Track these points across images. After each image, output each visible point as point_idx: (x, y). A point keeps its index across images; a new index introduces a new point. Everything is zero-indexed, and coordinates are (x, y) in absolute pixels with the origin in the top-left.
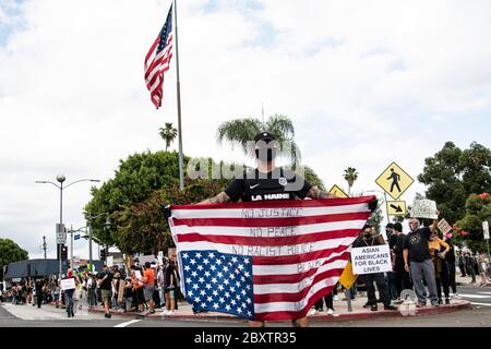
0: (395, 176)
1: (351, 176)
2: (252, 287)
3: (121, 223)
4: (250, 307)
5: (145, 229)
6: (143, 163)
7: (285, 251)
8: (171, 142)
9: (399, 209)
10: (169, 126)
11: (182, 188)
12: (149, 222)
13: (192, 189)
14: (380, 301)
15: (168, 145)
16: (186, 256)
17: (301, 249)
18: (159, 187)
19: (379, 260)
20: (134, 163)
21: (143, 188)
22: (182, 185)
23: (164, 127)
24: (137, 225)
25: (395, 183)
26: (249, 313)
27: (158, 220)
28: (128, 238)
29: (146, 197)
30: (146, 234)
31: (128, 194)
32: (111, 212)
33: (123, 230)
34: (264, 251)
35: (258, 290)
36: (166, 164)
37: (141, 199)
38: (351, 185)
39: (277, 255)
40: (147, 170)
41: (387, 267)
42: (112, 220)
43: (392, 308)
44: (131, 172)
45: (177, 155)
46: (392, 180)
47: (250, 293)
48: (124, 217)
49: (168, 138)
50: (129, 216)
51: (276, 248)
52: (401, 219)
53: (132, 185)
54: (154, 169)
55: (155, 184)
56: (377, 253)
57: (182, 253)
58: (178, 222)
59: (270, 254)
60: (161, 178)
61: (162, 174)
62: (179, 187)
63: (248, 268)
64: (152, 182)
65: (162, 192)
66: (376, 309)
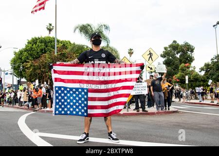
0: (151, 54)
1: (131, 53)
2: (87, 102)
3: (27, 68)
4: (86, 111)
5: (38, 71)
6: (38, 41)
7: (103, 87)
8: (51, 32)
9: (151, 69)
10: (50, 25)
11: (56, 54)
12: (40, 68)
13: (60, 54)
15: (50, 33)
16: (57, 89)
17: (110, 86)
18: (45, 52)
19: (142, 89)
20: (34, 41)
21: (38, 53)
22: (56, 52)
23: (48, 25)
24: (35, 70)
25: (151, 57)
26: (85, 114)
27: (44, 68)
28: (31, 75)
29: (39, 57)
30: (39, 74)
31: (31, 55)
32: (23, 63)
33: (29, 71)
34: (94, 87)
35: (90, 103)
36: (49, 42)
37: (37, 58)
38: (130, 56)
39: (99, 88)
40: (40, 44)
41: (145, 92)
42: (23, 67)
43: (146, 111)
44: (33, 45)
45: (54, 38)
46: (149, 56)
47: (86, 105)
48: (29, 66)
49: (50, 30)
50: (31, 65)
51: (99, 86)
53: (33, 51)
54: (43, 44)
55: (43, 51)
56: (141, 86)
58: (55, 72)
59: (96, 88)
60: (46, 48)
61: (47, 47)
62: (54, 53)
63: (86, 94)
64: (42, 50)
65: (47, 55)
66: (139, 111)
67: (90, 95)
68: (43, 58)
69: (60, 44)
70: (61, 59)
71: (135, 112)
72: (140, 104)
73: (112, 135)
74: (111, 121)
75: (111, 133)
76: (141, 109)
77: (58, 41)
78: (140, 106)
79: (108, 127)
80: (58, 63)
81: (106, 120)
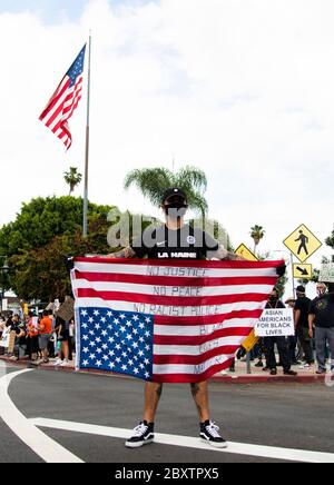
0: (303, 239)
1: (257, 234)
2: (151, 347)
3: (19, 267)
4: (149, 368)
5: (44, 275)
6: (46, 206)
7: (188, 311)
8: (75, 187)
9: (305, 272)
10: (74, 170)
11: (85, 236)
12: (48, 268)
13: (94, 237)
14: (279, 365)
15: (72, 189)
16: (84, 313)
17: (205, 310)
18: (61, 232)
19: (281, 323)
20: (37, 207)
21: (45, 233)
22: (85, 232)
23: (69, 171)
24: (36, 271)
25: (303, 245)
26: (147, 374)
27: (58, 267)
28: (26, 283)
29: (47, 242)
30: (45, 280)
31: (28, 238)
32: (10, 255)
33: (22, 275)
34: (167, 311)
35: (158, 350)
36: (70, 209)
37: (42, 244)
38: (256, 243)
39: (180, 315)
40: (50, 214)
41: (289, 331)
42: (10, 264)
43: (292, 373)
44: (33, 215)
45: (82, 201)
46: (300, 242)
47: (149, 354)
48: (23, 262)
49: (72, 182)
50: (28, 261)
51: (179, 309)
52: (306, 281)
53: (33, 228)
54: (57, 214)
55: (58, 230)
56: (280, 316)
57: (81, 309)
58: (80, 275)
59: (173, 314)
60: (63, 224)
61: (65, 219)
62: (81, 234)
63: (150, 327)
64: (54, 226)
65: (64, 238)
66: (275, 373)
67: (159, 330)
68: (55, 245)
69: (94, 213)
70: (95, 248)
71: (267, 374)
72: (277, 356)
73: (209, 428)
74: (206, 393)
75: (207, 423)
76: (280, 368)
77: (91, 207)
78: (277, 361)
79: (199, 408)
80: (88, 256)
81: (195, 392)
